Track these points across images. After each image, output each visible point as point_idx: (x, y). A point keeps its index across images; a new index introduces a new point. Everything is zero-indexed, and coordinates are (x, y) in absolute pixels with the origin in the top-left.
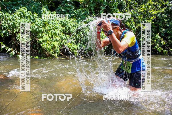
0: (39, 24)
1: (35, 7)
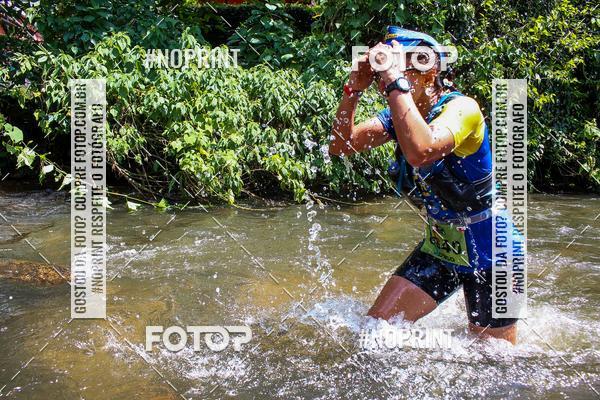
0: (173, 89)
1: (158, 33)
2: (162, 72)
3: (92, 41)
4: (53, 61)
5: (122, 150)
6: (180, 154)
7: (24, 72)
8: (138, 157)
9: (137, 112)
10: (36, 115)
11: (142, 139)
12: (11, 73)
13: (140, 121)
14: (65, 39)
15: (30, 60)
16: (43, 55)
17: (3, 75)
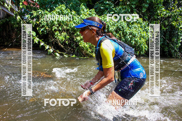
0: (78, 22)
1: (74, 5)
2: (75, 17)
3: (54, 7)
4: (43, 13)
5: (62, 40)
6: (79, 41)
7: (34, 16)
8: (67, 42)
9: (67, 29)
10: (37, 29)
11: (68, 37)
12: (30, 16)
13: (67, 31)
14: (46, 6)
15: (36, 13)
16: (40, 11)
17: (28, 17)
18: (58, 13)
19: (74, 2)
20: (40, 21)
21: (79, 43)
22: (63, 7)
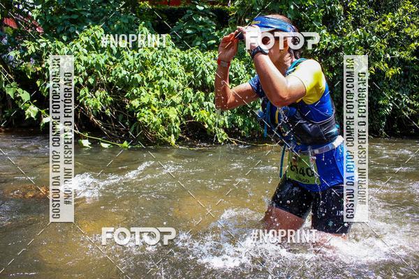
0: (132, 65)
1: (123, 26)
2: (125, 53)
3: (77, 32)
4: (50, 46)
5: (96, 106)
6: (137, 110)
7: (30, 53)
8: (108, 112)
9: (108, 81)
10: (38, 83)
11: (109, 99)
12: (21, 55)
13: (109, 86)
14: (58, 31)
15: (34, 45)
16: (43, 42)
17: (16, 55)
18: (86, 46)
19: (124, 19)
20: (44, 66)
21: (138, 114)
22: (98, 31)
